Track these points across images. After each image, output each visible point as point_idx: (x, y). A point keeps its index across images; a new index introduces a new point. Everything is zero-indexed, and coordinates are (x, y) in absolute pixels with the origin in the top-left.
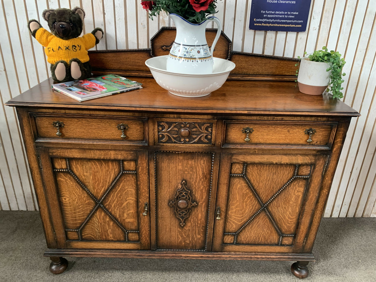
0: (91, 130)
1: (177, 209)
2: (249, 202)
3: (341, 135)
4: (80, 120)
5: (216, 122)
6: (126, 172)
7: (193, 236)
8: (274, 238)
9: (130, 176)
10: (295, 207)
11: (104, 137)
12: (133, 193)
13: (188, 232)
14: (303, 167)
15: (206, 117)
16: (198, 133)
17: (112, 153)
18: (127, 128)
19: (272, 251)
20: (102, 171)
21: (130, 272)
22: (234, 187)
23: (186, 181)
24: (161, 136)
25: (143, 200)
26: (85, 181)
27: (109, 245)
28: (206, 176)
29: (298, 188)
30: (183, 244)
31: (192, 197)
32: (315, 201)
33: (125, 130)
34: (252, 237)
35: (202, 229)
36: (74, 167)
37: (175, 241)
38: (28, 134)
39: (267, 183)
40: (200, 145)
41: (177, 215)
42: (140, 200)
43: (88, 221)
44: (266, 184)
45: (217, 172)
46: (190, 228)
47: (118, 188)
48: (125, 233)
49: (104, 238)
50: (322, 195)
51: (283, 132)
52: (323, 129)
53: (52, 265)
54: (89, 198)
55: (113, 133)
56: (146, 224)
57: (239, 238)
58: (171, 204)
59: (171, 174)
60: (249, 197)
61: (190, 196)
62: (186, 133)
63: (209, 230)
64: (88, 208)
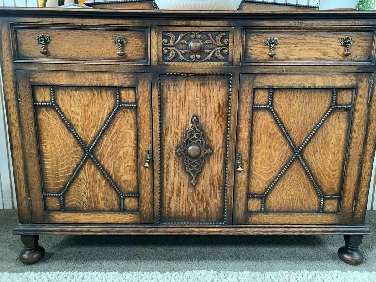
0: (82, 46)
1: (187, 159)
2: (278, 146)
4: (70, 32)
5: (233, 31)
6: (123, 105)
7: (208, 200)
8: (313, 201)
9: (128, 111)
10: (336, 151)
11: (97, 56)
12: (132, 136)
13: (201, 194)
14: (343, 93)
15: (220, 23)
16: (211, 46)
17: (107, 76)
18: (125, 42)
19: (313, 222)
20: (94, 104)
22: (258, 126)
23: (197, 118)
24: (166, 51)
25: (145, 145)
26: (72, 119)
27: (98, 218)
28: (222, 109)
29: (338, 124)
30: (195, 213)
31: (205, 140)
32: (362, 142)
33: (123, 45)
34: (285, 201)
35: (219, 189)
36: (60, 100)
37: (185, 210)
38: (6, 52)
39: (299, 117)
40: (214, 63)
41: (187, 168)
42: (141, 146)
43: (74, 179)
44: (297, 118)
45: (236, 102)
46: (204, 188)
47: (113, 129)
48: (120, 198)
49: (93, 206)
50: (371, 132)
51: (314, 44)
52: (363, 38)
53: (23, 253)
54: (76, 144)
55: (108, 50)
56: (147, 183)
57: (268, 203)
58: (179, 152)
59: (179, 107)
60: (277, 139)
61: (203, 139)
62: (197, 47)
63: (228, 189)
64: (74, 159)
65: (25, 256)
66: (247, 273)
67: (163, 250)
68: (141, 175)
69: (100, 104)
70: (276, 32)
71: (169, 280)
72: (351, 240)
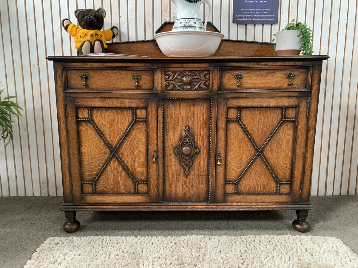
0: (111, 81)
1: (182, 156)
2: (246, 147)
3: (317, 77)
4: (103, 72)
5: (212, 70)
6: (138, 120)
7: (197, 185)
8: (272, 186)
9: (142, 123)
10: (287, 151)
11: (121, 87)
12: (144, 140)
13: (192, 181)
14: (289, 110)
15: (204, 65)
16: (198, 80)
17: (127, 101)
18: (140, 78)
19: (272, 201)
20: (118, 120)
22: (231, 133)
23: (189, 128)
24: (167, 84)
25: (152, 147)
26: (103, 129)
27: (119, 199)
28: (206, 122)
29: (287, 131)
30: (188, 195)
32: (304, 144)
33: (138, 80)
34: (252, 186)
35: (205, 178)
36: (95, 117)
37: (181, 193)
38: (60, 86)
39: (260, 127)
40: (200, 91)
41: (182, 163)
42: (150, 147)
43: (103, 171)
44: (258, 128)
45: (215, 117)
46: (194, 177)
47: (131, 136)
48: (135, 185)
49: (116, 190)
50: (310, 137)
51: (268, 77)
52: (301, 73)
53: (66, 224)
54: (105, 147)
55: (128, 83)
56: (154, 173)
57: (240, 187)
58: (176, 151)
59: (176, 121)
60: (244, 142)
61: (193, 142)
62: (188, 81)
63: (211, 178)
64: (104, 157)
65: (67, 227)
66: (225, 237)
67: (165, 224)
68: (150, 168)
69: (122, 119)
70: (242, 70)
71: (170, 241)
72: (300, 214)
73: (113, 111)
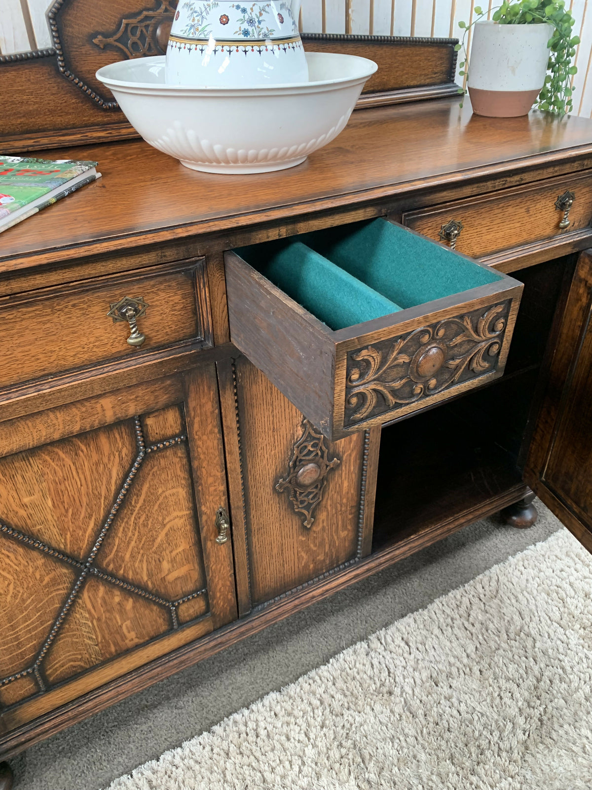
0: (20, 349)
1: (295, 492)
6: (155, 449)
7: (333, 538)
9: (168, 454)
12: (181, 497)
13: (320, 535)
15: (360, 215)
17: (107, 403)
18: (143, 308)
20: (80, 472)
21: (190, 694)
25: (212, 504)
26: (28, 521)
27: (129, 663)
30: (312, 566)
31: (328, 448)
33: (137, 316)
35: (351, 514)
37: (293, 571)
41: (295, 506)
42: (203, 508)
43: (60, 629)
46: (325, 524)
47: (136, 502)
48: (169, 612)
49: (113, 650)
51: (517, 217)
52: (587, 189)
54: (53, 565)
56: (222, 564)
58: (281, 486)
61: (323, 448)
63: (366, 508)
64: (54, 594)
68: (208, 558)
70: (459, 208)
73: (56, 450)
